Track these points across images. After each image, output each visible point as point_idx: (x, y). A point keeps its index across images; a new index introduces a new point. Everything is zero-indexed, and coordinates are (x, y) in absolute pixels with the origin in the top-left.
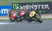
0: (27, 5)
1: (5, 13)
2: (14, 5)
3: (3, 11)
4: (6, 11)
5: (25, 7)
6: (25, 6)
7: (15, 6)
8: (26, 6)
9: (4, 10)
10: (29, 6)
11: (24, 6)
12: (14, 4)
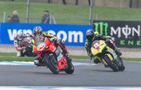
0: (127, 26)
1: (76, 41)
2: (97, 24)
3: (73, 36)
4: (79, 36)
5: (121, 30)
6: (121, 27)
7: (99, 26)
8: (123, 29)
9: (74, 33)
10: (130, 29)
11: (119, 28)
12: (98, 22)
